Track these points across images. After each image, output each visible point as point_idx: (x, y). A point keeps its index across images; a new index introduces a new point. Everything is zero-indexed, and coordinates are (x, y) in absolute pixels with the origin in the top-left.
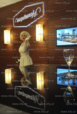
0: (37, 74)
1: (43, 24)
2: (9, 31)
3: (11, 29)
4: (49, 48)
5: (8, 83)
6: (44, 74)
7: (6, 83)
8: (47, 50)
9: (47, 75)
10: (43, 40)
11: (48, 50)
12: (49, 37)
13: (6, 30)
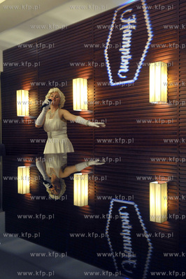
0: (151, 185)
1: (167, 61)
2: (86, 81)
3: (90, 76)
4: (181, 120)
5: (79, 205)
6: (169, 185)
7: (75, 204)
8: (175, 125)
9: (175, 187)
10: (166, 100)
11: (180, 125)
12: (182, 93)
13: (78, 79)
